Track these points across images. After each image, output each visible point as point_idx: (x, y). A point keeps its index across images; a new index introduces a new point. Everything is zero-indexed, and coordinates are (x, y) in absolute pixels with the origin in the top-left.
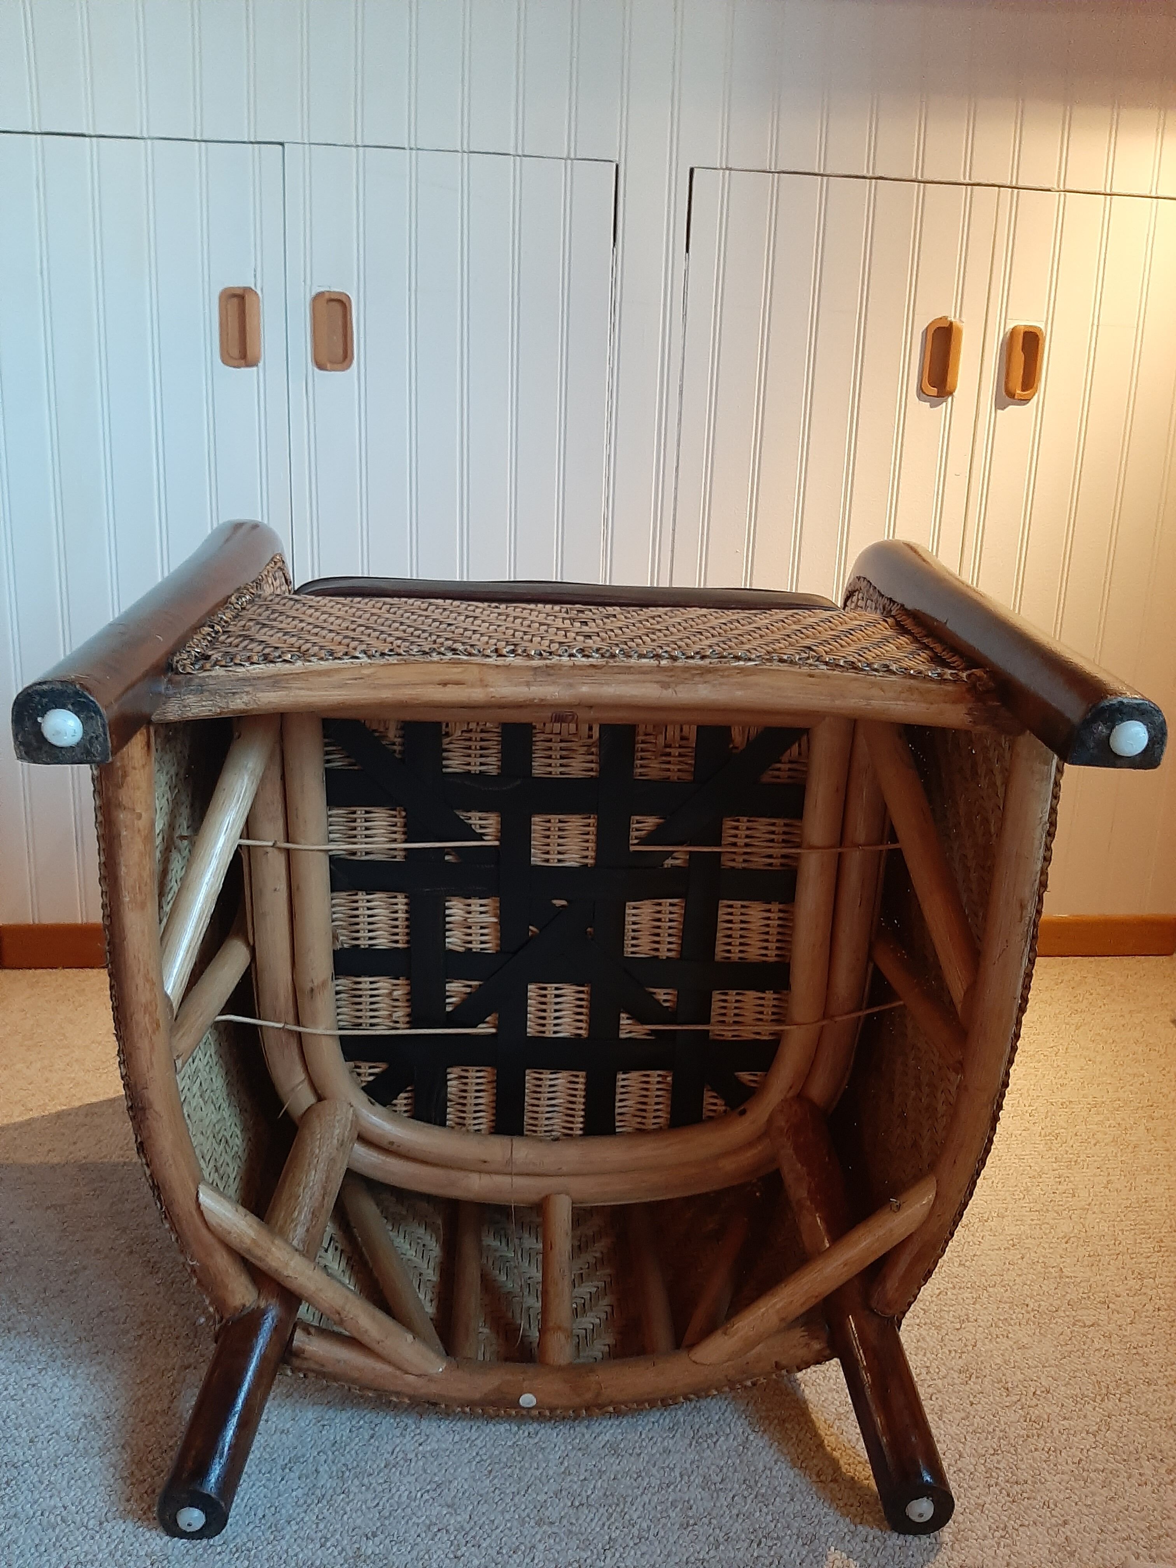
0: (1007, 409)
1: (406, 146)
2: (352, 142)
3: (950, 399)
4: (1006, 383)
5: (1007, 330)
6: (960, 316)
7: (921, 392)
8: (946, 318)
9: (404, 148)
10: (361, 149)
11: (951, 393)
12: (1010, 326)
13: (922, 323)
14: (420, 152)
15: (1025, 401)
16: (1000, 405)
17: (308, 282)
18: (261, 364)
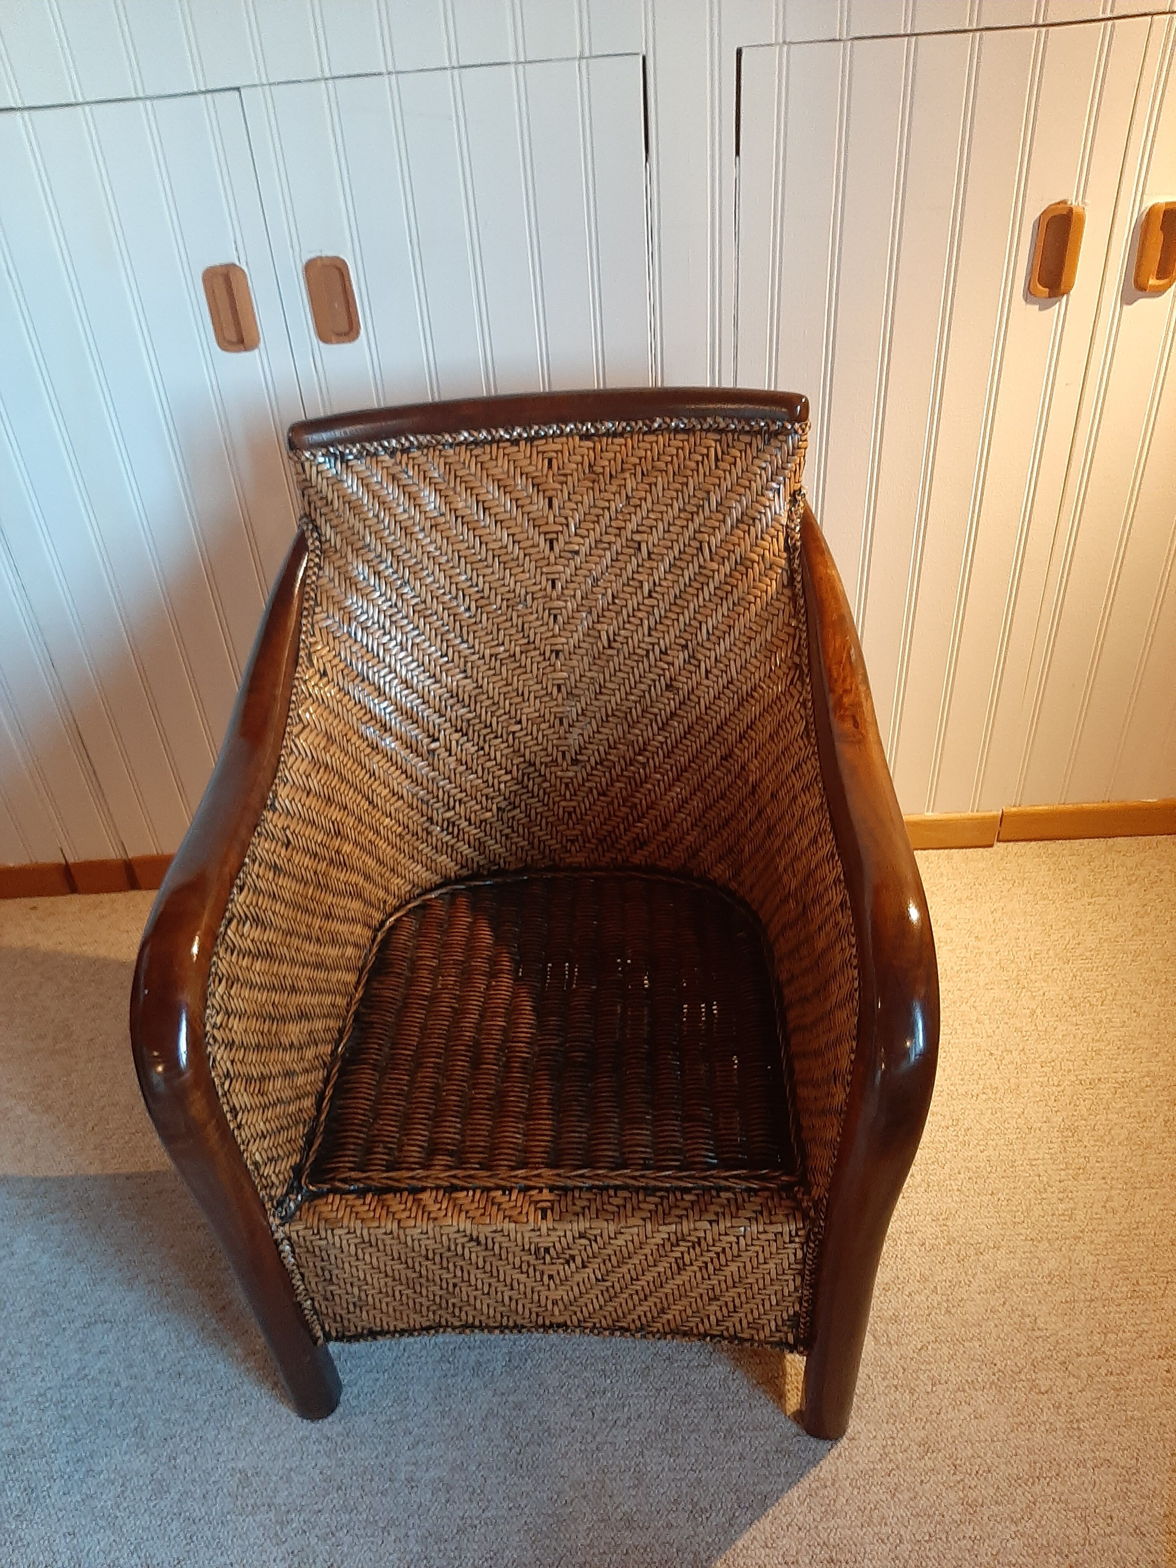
0: (1136, 304)
1: (384, 71)
2: (319, 75)
3: (1065, 297)
4: (1137, 275)
5: (1143, 209)
6: (1084, 197)
7: (1029, 294)
8: (1064, 202)
9: (380, 74)
10: (330, 82)
11: (1067, 292)
12: (1148, 203)
13: (1033, 212)
14: (400, 76)
15: (1158, 292)
16: (1127, 299)
17: (297, 248)
18: (261, 345)
